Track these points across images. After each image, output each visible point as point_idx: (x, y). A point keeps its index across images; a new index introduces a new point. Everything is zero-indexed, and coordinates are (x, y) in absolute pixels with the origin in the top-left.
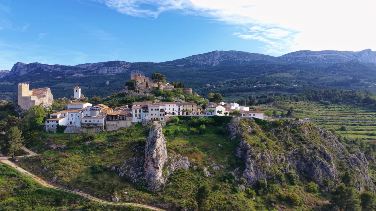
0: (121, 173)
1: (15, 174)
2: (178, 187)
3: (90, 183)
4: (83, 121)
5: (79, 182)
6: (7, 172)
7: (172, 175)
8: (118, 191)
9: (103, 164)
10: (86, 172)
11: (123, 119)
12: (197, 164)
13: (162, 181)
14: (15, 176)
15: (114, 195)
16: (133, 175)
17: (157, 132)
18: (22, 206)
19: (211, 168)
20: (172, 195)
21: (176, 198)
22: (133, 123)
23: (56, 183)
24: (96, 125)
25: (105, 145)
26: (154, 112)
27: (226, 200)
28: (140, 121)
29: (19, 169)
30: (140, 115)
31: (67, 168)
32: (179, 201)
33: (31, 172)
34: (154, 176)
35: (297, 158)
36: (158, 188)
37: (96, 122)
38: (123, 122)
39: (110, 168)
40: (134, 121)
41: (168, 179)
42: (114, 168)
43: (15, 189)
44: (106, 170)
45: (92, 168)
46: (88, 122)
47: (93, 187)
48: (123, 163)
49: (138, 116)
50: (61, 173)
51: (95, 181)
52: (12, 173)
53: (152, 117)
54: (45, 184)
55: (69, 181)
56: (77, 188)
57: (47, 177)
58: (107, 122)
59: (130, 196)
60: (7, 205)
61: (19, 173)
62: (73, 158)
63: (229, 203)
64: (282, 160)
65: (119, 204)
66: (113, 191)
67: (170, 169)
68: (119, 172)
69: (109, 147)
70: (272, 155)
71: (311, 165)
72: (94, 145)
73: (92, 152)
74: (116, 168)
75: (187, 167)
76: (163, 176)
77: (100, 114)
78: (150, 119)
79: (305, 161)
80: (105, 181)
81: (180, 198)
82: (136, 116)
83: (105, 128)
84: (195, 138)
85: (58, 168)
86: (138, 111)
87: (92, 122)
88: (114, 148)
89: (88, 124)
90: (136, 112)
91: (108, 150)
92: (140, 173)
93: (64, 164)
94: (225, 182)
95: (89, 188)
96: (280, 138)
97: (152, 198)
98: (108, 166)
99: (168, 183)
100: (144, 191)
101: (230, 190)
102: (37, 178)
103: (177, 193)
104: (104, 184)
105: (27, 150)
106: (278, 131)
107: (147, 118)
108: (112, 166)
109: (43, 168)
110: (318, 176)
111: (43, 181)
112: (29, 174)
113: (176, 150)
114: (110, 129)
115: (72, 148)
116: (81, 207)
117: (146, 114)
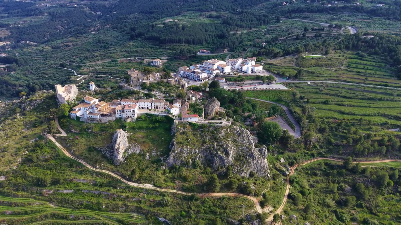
0: (103, 152)
1: (54, 147)
2: (128, 165)
3: (86, 157)
4: (88, 116)
5: (82, 156)
6: (51, 146)
7: (127, 157)
8: (99, 163)
9: (95, 146)
10: (86, 150)
11: (111, 116)
12: (144, 151)
13: (121, 160)
14: (54, 148)
15: (96, 165)
16: (108, 155)
17: (118, 134)
18: (56, 166)
19: (151, 154)
20: (124, 169)
21: (125, 171)
22: (116, 118)
23: (72, 154)
24: (95, 119)
25: (98, 134)
26: (128, 113)
27: (150, 174)
28: (121, 117)
29: (57, 144)
30: (120, 114)
31: (78, 146)
32: (126, 172)
33: (62, 146)
34: (117, 157)
35: (207, 151)
36: (118, 163)
37: (95, 117)
38: (110, 117)
39: (98, 149)
40: (117, 117)
41: (126, 159)
42: (100, 149)
43: (53, 156)
44: (96, 149)
45: (89, 148)
46: (90, 117)
47: (88, 159)
48: (105, 146)
49: (119, 114)
50: (75, 149)
51: (89, 156)
52: (53, 146)
53: (127, 115)
54: (67, 154)
55: (78, 154)
56: (81, 159)
57: (69, 150)
58: (101, 118)
59: (104, 167)
60: (50, 165)
61: (56, 146)
62: (81, 140)
63: (150, 177)
64: (196, 152)
65: (98, 170)
66: (96, 163)
67: (128, 152)
68: (102, 152)
69: (100, 135)
70: (189, 149)
71: (213, 157)
72: (92, 133)
73: (91, 137)
74: (101, 149)
75: (138, 152)
76: (123, 157)
77: (98, 111)
78: (126, 117)
79: (211, 154)
80: (94, 157)
81: (127, 171)
82: (118, 114)
83: (100, 121)
84: (150, 132)
85: (73, 146)
86: (119, 111)
87: (93, 117)
88: (102, 136)
89: (91, 118)
90: (118, 111)
91: (99, 137)
92: (111, 154)
93: (77, 144)
94: (154, 164)
95: (86, 159)
96: (202, 137)
97: (114, 169)
98: (97, 147)
99: (124, 161)
100: (111, 164)
101: (155, 169)
102: (64, 150)
103: (126, 168)
104: (93, 158)
105: (61, 130)
106: (202, 131)
107: (124, 116)
108: (99, 148)
109: (67, 144)
110: (216, 164)
111: (67, 152)
112: (61, 147)
113: (135, 141)
114: (103, 122)
115: (82, 134)
116: (81, 169)
117: (123, 114)
